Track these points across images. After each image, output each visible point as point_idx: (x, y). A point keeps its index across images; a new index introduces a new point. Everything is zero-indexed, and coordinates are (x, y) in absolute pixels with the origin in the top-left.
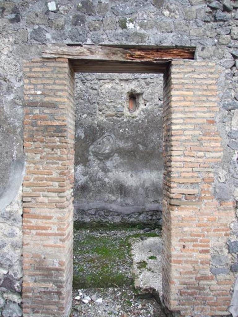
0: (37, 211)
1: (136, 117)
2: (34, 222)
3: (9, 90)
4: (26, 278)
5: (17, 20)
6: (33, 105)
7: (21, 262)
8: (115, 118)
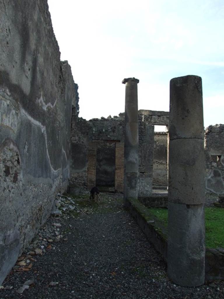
0: (90, 170)
1: (111, 146)
2: (90, 172)
3: (86, 147)
4: (88, 183)
5: (87, 135)
6: (90, 150)
7: (87, 180)
8: (104, 147)
